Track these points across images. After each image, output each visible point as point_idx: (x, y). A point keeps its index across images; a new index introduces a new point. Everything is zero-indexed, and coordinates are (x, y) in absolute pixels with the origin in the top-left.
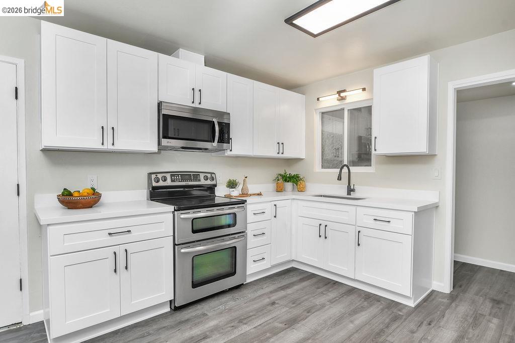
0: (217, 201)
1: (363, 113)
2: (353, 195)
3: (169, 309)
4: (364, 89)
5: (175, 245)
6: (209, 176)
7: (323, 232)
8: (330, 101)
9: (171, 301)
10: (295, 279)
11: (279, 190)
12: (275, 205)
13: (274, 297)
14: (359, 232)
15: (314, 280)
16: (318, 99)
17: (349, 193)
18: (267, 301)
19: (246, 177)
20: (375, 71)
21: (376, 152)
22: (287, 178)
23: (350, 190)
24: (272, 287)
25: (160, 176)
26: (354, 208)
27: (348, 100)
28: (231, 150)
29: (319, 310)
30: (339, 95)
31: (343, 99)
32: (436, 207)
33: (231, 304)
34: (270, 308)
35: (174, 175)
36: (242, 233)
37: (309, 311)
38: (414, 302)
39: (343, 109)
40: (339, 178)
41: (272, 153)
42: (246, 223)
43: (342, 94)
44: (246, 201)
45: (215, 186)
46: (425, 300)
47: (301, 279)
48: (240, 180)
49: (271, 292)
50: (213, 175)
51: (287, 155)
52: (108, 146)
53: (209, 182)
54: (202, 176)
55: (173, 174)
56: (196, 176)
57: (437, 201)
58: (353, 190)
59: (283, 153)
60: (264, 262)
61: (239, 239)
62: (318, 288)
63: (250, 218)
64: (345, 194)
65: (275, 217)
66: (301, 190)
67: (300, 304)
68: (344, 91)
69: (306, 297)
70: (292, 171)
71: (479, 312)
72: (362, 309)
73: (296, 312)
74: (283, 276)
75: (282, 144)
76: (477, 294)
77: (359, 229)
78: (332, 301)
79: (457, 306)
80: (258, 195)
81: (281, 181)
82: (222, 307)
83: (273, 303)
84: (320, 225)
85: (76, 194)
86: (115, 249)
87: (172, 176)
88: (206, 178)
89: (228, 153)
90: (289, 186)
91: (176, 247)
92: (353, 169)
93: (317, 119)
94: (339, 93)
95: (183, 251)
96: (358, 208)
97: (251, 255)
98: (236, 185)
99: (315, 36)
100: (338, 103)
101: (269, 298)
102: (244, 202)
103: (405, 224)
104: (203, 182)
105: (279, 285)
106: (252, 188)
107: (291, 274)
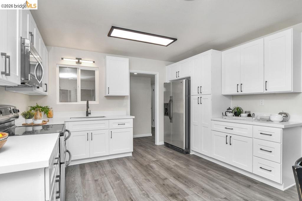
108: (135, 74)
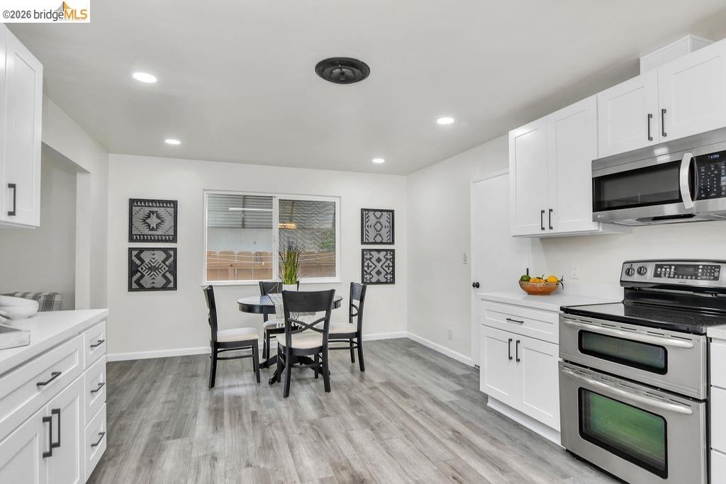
25: (636, 267)
35: (661, 266)
52: (548, 231)
56: (710, 267)
87: (657, 267)
95: (565, 370)
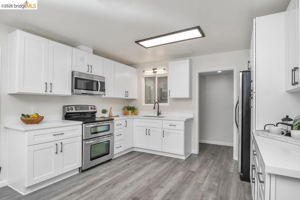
0: (97, 119)
1: (163, 79)
2: (160, 116)
3: (78, 172)
4: (164, 69)
5: (83, 140)
6: (93, 107)
7: (148, 132)
8: (149, 73)
9: (79, 168)
10: (135, 155)
11: (126, 114)
12: (126, 121)
13: (128, 162)
14: (164, 131)
15: (144, 155)
16: (144, 71)
17: (158, 115)
18: (125, 164)
19: (111, 108)
20: (169, 63)
21: (170, 97)
22: (129, 108)
23: (159, 114)
24: (126, 159)
25: (69, 107)
26: (161, 121)
27: (157, 73)
28: (105, 95)
29: (149, 164)
30: (154, 71)
31: (155, 72)
32: (192, 119)
33: (108, 167)
34: (127, 166)
36: (112, 134)
37: (145, 165)
38: (185, 157)
39: (155, 77)
40: (154, 108)
41: (123, 96)
42: (113, 129)
43: (155, 70)
44: (114, 119)
45: (96, 112)
46: (189, 157)
47: (138, 155)
48: (108, 109)
49: (126, 161)
50: (95, 107)
51: (130, 97)
52: (48, 93)
53: (93, 111)
54: (90, 107)
55: (76, 106)
56: (87, 107)
57: (193, 117)
58: (160, 114)
59: (127, 96)
60: (121, 148)
61: (110, 137)
62: (147, 157)
63: (116, 127)
64: (156, 115)
65: (126, 126)
66: (136, 115)
67: (140, 163)
68: (156, 69)
69: (142, 161)
70: (131, 105)
71: (207, 158)
72: (166, 162)
73: (139, 166)
74: (130, 154)
75: (128, 92)
76: (207, 153)
77: (163, 130)
78: (153, 161)
79: (200, 157)
80: (117, 116)
81: (126, 110)
82: (105, 169)
83: (128, 164)
84: (147, 129)
85: (31, 117)
86: (56, 142)
87: (75, 107)
88: (91, 109)
89: (103, 96)
90: (130, 112)
91: (84, 141)
92: (160, 104)
93: (143, 80)
94: (154, 69)
95: (87, 143)
96: (163, 121)
97: (116, 144)
98: (106, 112)
99: (146, 48)
100: (153, 74)
101: (126, 163)
102: (112, 119)
103: (181, 126)
104: (90, 110)
105: (129, 158)
106: (114, 114)
107: (133, 153)
108: (218, 72)
